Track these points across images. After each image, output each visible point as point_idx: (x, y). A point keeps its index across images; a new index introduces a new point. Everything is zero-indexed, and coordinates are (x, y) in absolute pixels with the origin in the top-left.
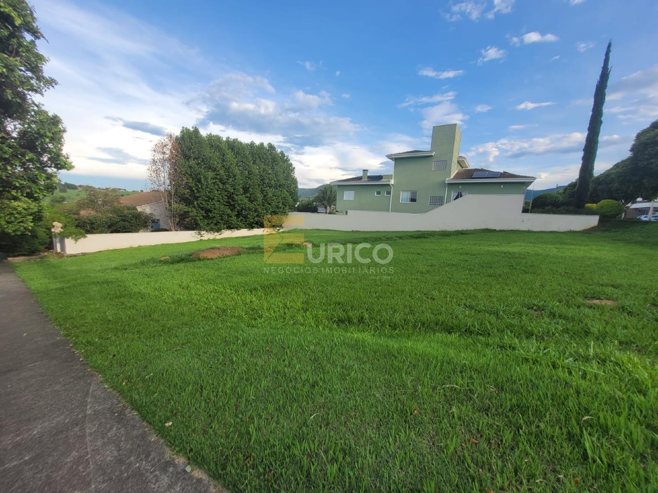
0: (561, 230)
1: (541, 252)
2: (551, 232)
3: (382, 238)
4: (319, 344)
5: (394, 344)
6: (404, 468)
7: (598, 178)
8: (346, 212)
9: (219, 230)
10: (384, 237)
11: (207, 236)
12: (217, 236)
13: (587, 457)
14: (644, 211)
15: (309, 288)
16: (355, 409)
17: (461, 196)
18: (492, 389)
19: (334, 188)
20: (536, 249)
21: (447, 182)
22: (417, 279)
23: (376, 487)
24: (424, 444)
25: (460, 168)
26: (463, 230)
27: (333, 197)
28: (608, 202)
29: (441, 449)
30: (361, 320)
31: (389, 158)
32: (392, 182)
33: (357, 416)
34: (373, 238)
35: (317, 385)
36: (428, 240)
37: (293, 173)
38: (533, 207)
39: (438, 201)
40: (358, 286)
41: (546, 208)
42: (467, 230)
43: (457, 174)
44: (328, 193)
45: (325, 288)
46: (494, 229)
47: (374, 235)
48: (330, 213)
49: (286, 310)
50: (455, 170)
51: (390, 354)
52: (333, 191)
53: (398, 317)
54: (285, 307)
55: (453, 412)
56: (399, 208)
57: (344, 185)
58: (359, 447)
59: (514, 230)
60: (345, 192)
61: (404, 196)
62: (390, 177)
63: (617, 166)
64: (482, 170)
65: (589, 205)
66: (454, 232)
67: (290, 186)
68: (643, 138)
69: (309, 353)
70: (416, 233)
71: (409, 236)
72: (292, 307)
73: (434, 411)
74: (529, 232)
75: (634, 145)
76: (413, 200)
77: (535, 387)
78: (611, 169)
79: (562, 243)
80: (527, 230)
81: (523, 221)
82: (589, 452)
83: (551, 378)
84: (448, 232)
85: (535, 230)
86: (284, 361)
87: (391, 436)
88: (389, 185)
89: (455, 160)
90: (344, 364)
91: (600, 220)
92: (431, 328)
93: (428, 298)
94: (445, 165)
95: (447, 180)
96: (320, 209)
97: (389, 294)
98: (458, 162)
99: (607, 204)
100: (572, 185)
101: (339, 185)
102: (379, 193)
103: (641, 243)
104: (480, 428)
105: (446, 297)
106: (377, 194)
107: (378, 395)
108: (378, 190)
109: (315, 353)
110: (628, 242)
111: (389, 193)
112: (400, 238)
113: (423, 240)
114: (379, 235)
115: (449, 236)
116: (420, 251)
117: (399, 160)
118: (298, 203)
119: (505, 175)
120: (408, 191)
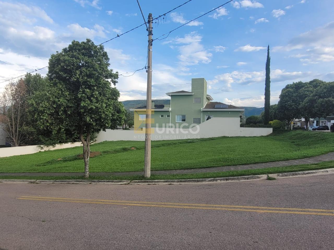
2: (254, 137)
9: (53, 144)
10: (172, 143)
11: (46, 148)
12: (51, 148)
17: (210, 118)
21: (202, 110)
25: (208, 102)
26: (212, 138)
28: (276, 121)
31: (168, 95)
32: (171, 109)
39: (198, 121)
42: (214, 138)
43: (207, 104)
46: (228, 136)
47: (166, 142)
50: (205, 103)
57: (139, 111)
59: (237, 137)
60: (140, 115)
61: (178, 118)
62: (169, 106)
64: (220, 103)
65: (270, 122)
66: (208, 138)
70: (188, 140)
71: (185, 142)
74: (244, 137)
76: (184, 120)
80: (243, 136)
81: (241, 132)
84: (205, 139)
85: (247, 136)
88: (169, 111)
89: (205, 97)
91: (273, 130)
94: (199, 100)
95: (202, 109)
98: (207, 98)
99: (275, 122)
101: (136, 111)
102: (162, 116)
106: (161, 117)
108: (162, 114)
111: (169, 116)
112: (181, 143)
115: (206, 141)
117: (174, 96)
119: (231, 107)
120: (180, 115)
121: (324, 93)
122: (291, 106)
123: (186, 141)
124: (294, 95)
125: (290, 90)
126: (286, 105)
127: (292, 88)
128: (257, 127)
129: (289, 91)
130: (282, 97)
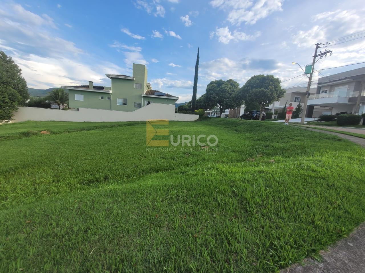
0: (188, 121)
1: (184, 130)
3: (109, 126)
4: (81, 201)
5: (135, 186)
6: (158, 249)
7: (197, 100)
8: (78, 109)
13: (220, 204)
14: (209, 114)
15: (57, 165)
16: (122, 232)
17: (150, 104)
18: (186, 191)
19: (65, 91)
20: (182, 129)
21: (142, 96)
22: (134, 148)
23: (146, 268)
24: (164, 231)
25: (148, 89)
27: (65, 97)
28: (201, 110)
29: (173, 229)
30: (106, 178)
31: (108, 77)
32: (111, 92)
33: (124, 235)
34: (101, 126)
35: (89, 229)
36: (136, 126)
37: (20, 74)
38: (178, 110)
39: (138, 106)
40: (98, 157)
41: (183, 111)
43: (147, 92)
44: (60, 94)
45: (72, 163)
47: (102, 125)
48: (63, 109)
49: (36, 186)
50: (146, 90)
51: (134, 192)
52: (64, 93)
53: (129, 170)
54: (34, 183)
55: (174, 208)
56: (116, 108)
57: (75, 90)
58: (131, 252)
59: (172, 121)
60: (75, 95)
61: (120, 102)
62: (109, 88)
63: (202, 96)
64: (158, 91)
65: (195, 110)
67: (17, 85)
68: (209, 87)
69: (74, 211)
70: (128, 123)
72: (41, 182)
73: (165, 212)
74: (178, 121)
75: (207, 89)
76: (125, 104)
77: (200, 185)
78: (201, 97)
79: (190, 126)
81: (176, 117)
82: (220, 202)
83: (203, 179)
86: (51, 224)
87: (148, 235)
88: (109, 93)
89: (145, 84)
90: (106, 208)
91: (199, 116)
92: (148, 172)
93: (142, 157)
94: (141, 86)
96: (53, 106)
97: (120, 158)
98: (147, 86)
100: (190, 102)
101: (69, 90)
102: (102, 98)
103: (210, 125)
104: (186, 211)
105: (151, 155)
107: (134, 217)
108: (102, 96)
109: (79, 208)
110: (207, 125)
111: (109, 98)
112: (120, 126)
113: (133, 126)
114: (106, 125)
116: (132, 133)
117: (114, 79)
118: (29, 100)
119: (167, 95)
120: (121, 98)
121: (257, 84)
122: (214, 98)
123: (125, 123)
124: (217, 89)
125: (215, 85)
126: (211, 97)
127: (216, 84)
128: (188, 114)
129: (213, 86)
130: (209, 90)
